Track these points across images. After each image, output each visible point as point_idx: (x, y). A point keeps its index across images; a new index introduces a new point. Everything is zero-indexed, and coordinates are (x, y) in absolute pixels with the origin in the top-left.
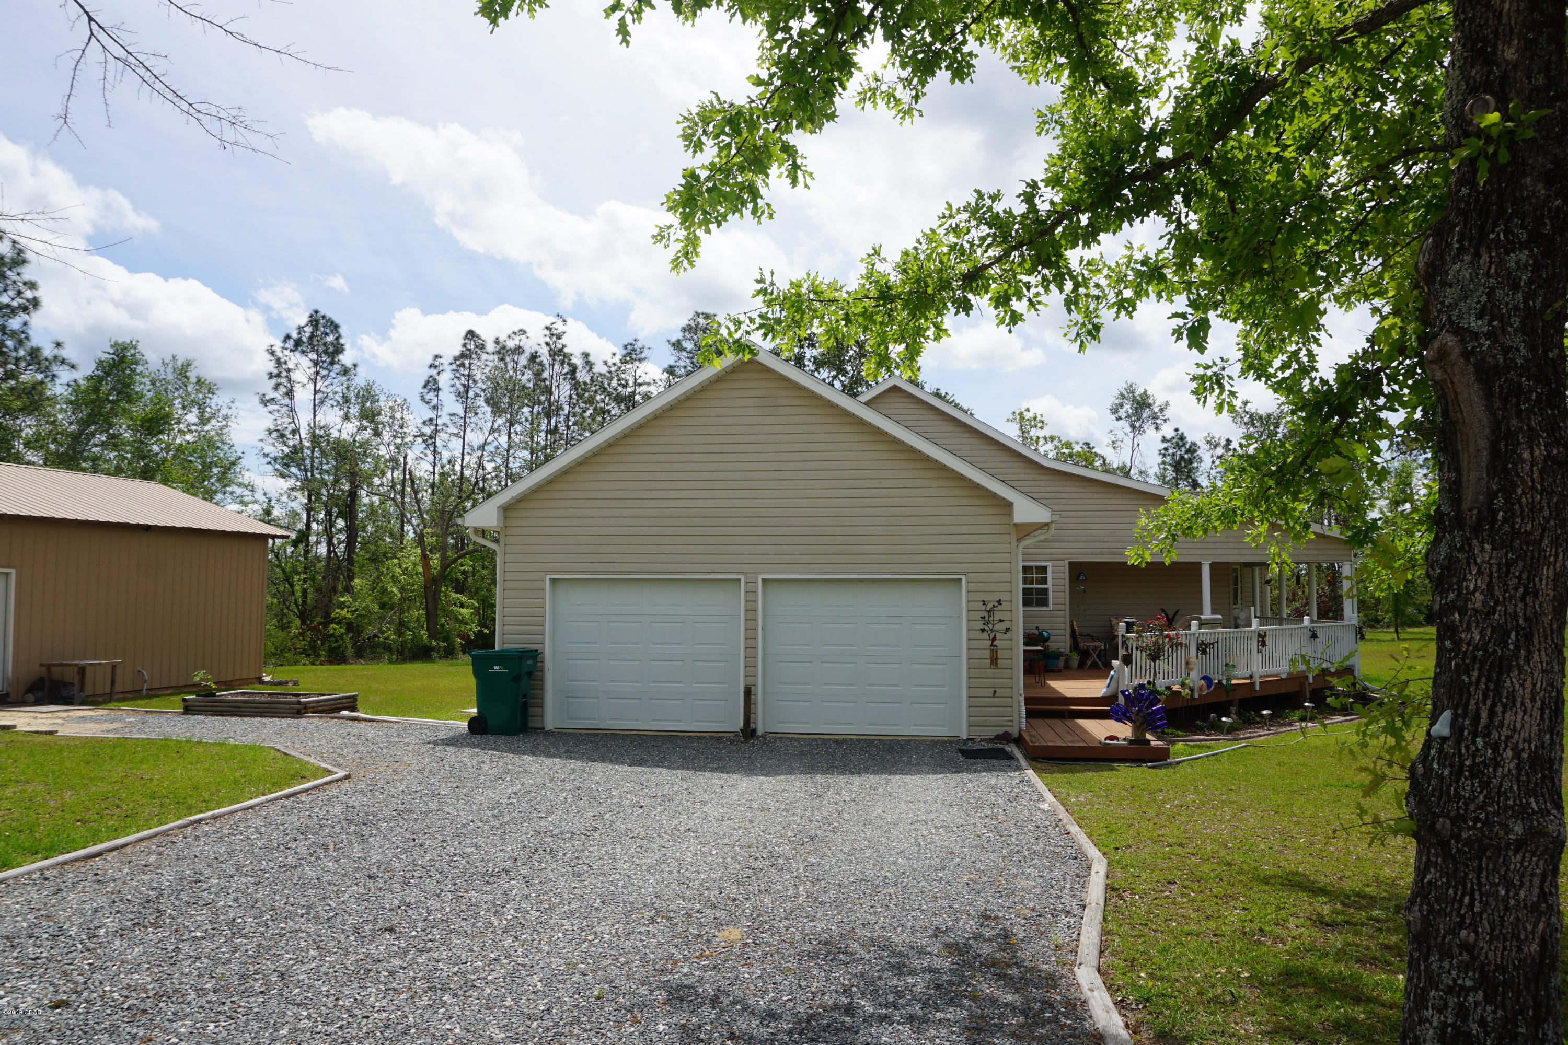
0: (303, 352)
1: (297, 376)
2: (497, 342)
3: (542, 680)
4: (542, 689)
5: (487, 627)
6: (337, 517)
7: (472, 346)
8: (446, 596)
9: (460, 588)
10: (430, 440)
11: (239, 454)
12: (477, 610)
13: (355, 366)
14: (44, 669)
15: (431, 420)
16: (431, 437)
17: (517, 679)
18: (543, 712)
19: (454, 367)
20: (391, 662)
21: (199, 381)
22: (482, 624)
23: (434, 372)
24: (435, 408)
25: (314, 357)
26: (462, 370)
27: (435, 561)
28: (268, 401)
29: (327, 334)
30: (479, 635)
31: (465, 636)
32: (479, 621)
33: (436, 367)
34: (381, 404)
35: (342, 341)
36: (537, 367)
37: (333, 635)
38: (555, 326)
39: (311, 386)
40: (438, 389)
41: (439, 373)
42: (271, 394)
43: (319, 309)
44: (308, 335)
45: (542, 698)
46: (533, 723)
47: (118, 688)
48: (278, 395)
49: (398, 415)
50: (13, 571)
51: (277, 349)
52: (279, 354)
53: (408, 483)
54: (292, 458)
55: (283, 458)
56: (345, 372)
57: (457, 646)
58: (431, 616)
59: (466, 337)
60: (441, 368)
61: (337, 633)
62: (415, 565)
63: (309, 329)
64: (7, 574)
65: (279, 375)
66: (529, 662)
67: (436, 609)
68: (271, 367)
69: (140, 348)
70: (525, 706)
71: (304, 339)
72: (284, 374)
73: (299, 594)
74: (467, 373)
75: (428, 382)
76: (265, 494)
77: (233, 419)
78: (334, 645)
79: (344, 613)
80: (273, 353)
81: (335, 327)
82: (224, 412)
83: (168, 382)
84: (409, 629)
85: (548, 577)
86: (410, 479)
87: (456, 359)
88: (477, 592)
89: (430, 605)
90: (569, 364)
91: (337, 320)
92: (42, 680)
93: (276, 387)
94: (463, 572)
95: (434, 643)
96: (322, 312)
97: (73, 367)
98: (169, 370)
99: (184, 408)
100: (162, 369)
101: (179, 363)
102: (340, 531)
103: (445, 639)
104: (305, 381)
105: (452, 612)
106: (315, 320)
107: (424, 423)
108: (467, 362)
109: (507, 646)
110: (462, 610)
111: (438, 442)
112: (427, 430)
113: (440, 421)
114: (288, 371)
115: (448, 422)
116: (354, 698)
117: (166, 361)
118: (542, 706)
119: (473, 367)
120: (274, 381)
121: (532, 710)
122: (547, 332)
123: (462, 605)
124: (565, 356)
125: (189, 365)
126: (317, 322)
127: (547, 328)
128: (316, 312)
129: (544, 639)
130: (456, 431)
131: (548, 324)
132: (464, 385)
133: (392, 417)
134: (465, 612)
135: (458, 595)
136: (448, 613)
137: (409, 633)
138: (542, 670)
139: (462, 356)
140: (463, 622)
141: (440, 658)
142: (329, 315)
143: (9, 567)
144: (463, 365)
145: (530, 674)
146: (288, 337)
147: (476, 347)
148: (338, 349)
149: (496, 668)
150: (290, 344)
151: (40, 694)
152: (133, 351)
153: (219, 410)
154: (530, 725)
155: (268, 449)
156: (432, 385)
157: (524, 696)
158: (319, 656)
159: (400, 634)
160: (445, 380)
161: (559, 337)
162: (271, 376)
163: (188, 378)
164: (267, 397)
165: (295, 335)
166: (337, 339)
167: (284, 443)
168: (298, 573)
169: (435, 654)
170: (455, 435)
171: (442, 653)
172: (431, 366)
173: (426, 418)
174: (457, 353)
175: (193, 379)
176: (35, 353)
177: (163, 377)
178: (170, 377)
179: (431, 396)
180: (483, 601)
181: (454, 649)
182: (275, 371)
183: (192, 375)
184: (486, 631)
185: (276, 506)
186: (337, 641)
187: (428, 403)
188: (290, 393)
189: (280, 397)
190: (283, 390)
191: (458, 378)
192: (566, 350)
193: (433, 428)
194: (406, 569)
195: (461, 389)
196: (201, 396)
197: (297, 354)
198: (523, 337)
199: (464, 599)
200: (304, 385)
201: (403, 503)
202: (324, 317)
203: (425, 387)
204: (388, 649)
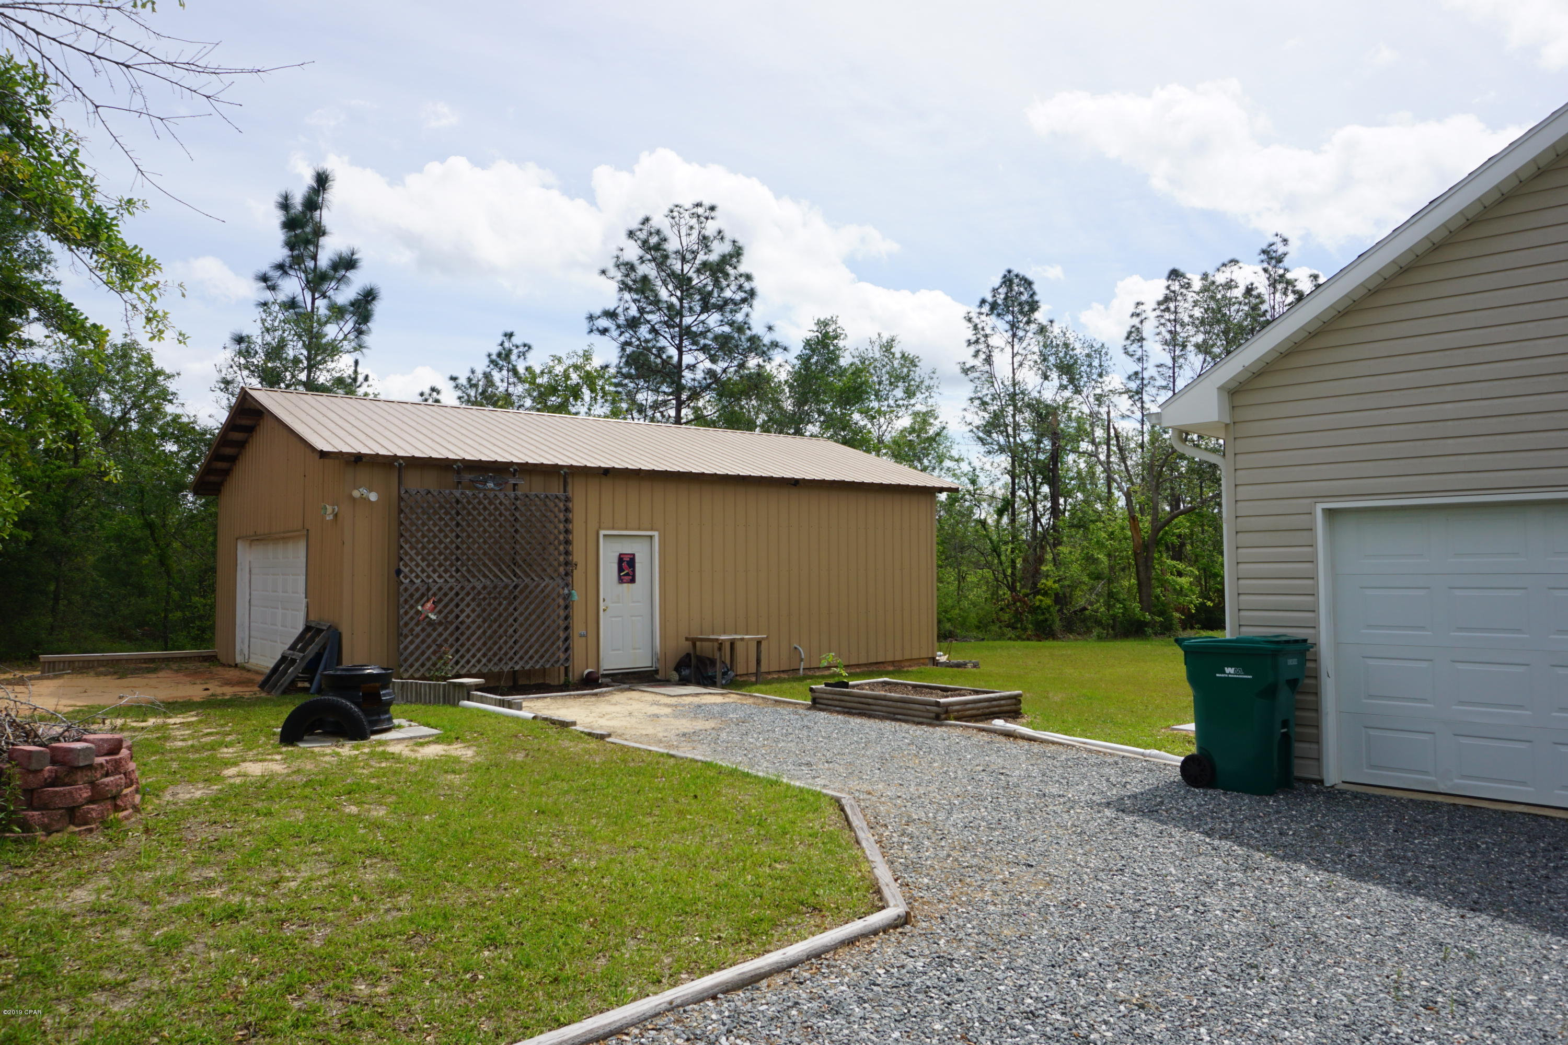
0: (999, 315)
1: (994, 341)
2: (1205, 277)
3: (1316, 692)
4: (1316, 709)
5: (1210, 599)
6: (1041, 484)
7: (1176, 286)
8: (1161, 563)
9: (1178, 554)
10: (1137, 395)
11: (944, 424)
12: (1198, 579)
13: (1051, 322)
14: (689, 644)
15: (1136, 373)
16: (1137, 393)
17: (1270, 692)
18: (1319, 751)
19: (1158, 313)
20: (1100, 638)
21: (903, 355)
22: (1204, 595)
23: (1136, 321)
24: (1140, 360)
25: (1010, 318)
26: (1167, 315)
27: (1146, 523)
28: (968, 369)
29: (1021, 293)
30: (1201, 608)
31: (1183, 610)
32: (1201, 592)
33: (1138, 315)
34: (1077, 352)
35: (1036, 298)
36: (1254, 301)
37: (1039, 607)
38: (1274, 247)
39: (1008, 349)
40: (1142, 339)
41: (1142, 322)
42: (971, 362)
43: (1012, 268)
44: (1002, 296)
45: (1317, 726)
46: (1302, 769)
47: (764, 668)
48: (978, 362)
49: (1096, 363)
50: (656, 534)
51: (973, 315)
52: (976, 320)
53: (1114, 442)
54: (995, 424)
55: (985, 426)
56: (1042, 330)
57: (1176, 621)
58: (1143, 585)
59: (1169, 278)
60: (1143, 316)
61: (1044, 605)
62: (1123, 528)
63: (1003, 290)
64: (651, 537)
65: (977, 342)
66: (1292, 662)
67: (1149, 579)
68: (970, 334)
69: (840, 323)
70: (1286, 741)
71: (1000, 302)
72: (983, 339)
73: (1007, 564)
74: (1172, 317)
75: (1130, 333)
76: (970, 464)
77: (935, 389)
78: (1041, 618)
79: (1050, 583)
80: (970, 320)
81: (1028, 283)
82: (926, 383)
83: (876, 360)
84: (1118, 601)
85: (1319, 507)
86: (1115, 440)
87: (1159, 303)
88: (1196, 561)
89: (1142, 575)
90: (1294, 292)
91: (1029, 276)
92: (688, 655)
93: (976, 355)
94: (1179, 536)
95: (1148, 617)
96: (1015, 271)
97: (785, 349)
98: (877, 348)
99: (891, 384)
100: (870, 348)
101: (884, 341)
102: (1045, 498)
103: (1161, 613)
104: (1002, 345)
105: (1167, 581)
106: (1008, 280)
107: (1129, 378)
108: (1172, 306)
109: (1249, 632)
110: (1179, 580)
111: (1146, 398)
112: (1133, 385)
113: (1146, 375)
114: (986, 336)
115: (1156, 375)
116: (1017, 699)
117: (873, 339)
118: (1317, 740)
119: (1179, 310)
120: (972, 349)
121: (1299, 747)
122: (1263, 257)
123: (1180, 574)
124: (1289, 283)
125: (893, 340)
126: (1011, 281)
127: (1264, 252)
128: (1009, 272)
129: (1317, 619)
130: (1164, 383)
131: (1264, 247)
132: (1170, 332)
133: (1090, 365)
134: (1184, 581)
135: (1174, 562)
136: (1163, 584)
137: (1118, 605)
138: (1315, 676)
139: (1167, 299)
140: (1180, 592)
141: (1156, 634)
142: (1022, 272)
143: (652, 529)
144: (1167, 309)
145: (1293, 684)
146: (983, 302)
147: (1182, 287)
148: (1033, 306)
149: (1229, 670)
150: (986, 309)
151: (685, 672)
152: (833, 327)
153: (922, 382)
154: (1297, 773)
155: (970, 417)
156: (1135, 336)
157: (1285, 724)
158: (1025, 629)
159: (1109, 607)
160: (1148, 329)
161: (1279, 260)
162: (969, 343)
163: (893, 354)
164: (968, 366)
165: (990, 299)
166: (1032, 296)
167: (985, 410)
168: (1006, 543)
169: (1149, 631)
170: (1164, 388)
171: (1158, 629)
172: (1132, 315)
173: (1131, 372)
174: (1161, 298)
175: (898, 355)
176: (754, 340)
177: (871, 355)
178: (877, 355)
179: (1135, 346)
180: (1205, 570)
181: (1171, 624)
182: (974, 338)
183: (897, 350)
184: (1209, 603)
185: (981, 475)
186: (1043, 614)
187: (1132, 356)
188: (988, 360)
189: (979, 364)
190: (982, 356)
191: (1163, 325)
192: (1289, 276)
193: (1139, 382)
194: (1112, 533)
195: (1168, 337)
196: (905, 370)
197: (993, 317)
198: (1235, 268)
199: (1181, 566)
200: (1002, 350)
201: (1109, 462)
202: (1017, 276)
203: (1128, 338)
204: (1098, 623)
